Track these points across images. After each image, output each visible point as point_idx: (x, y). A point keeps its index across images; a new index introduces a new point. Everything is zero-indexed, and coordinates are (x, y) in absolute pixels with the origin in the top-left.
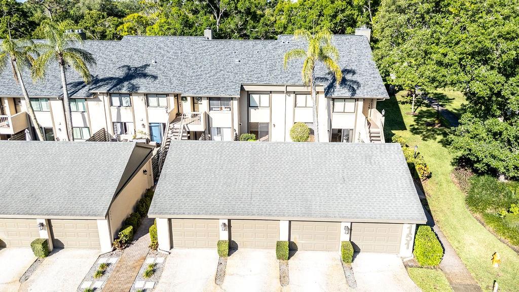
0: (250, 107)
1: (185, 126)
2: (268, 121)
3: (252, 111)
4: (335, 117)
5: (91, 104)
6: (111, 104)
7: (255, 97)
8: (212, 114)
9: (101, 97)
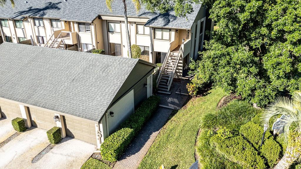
0: (109, 31)
1: (63, 40)
2: (120, 43)
3: (110, 34)
4: (156, 42)
5: (26, 23)
6: (35, 25)
7: (112, 25)
8: (80, 34)
9: (29, 20)
